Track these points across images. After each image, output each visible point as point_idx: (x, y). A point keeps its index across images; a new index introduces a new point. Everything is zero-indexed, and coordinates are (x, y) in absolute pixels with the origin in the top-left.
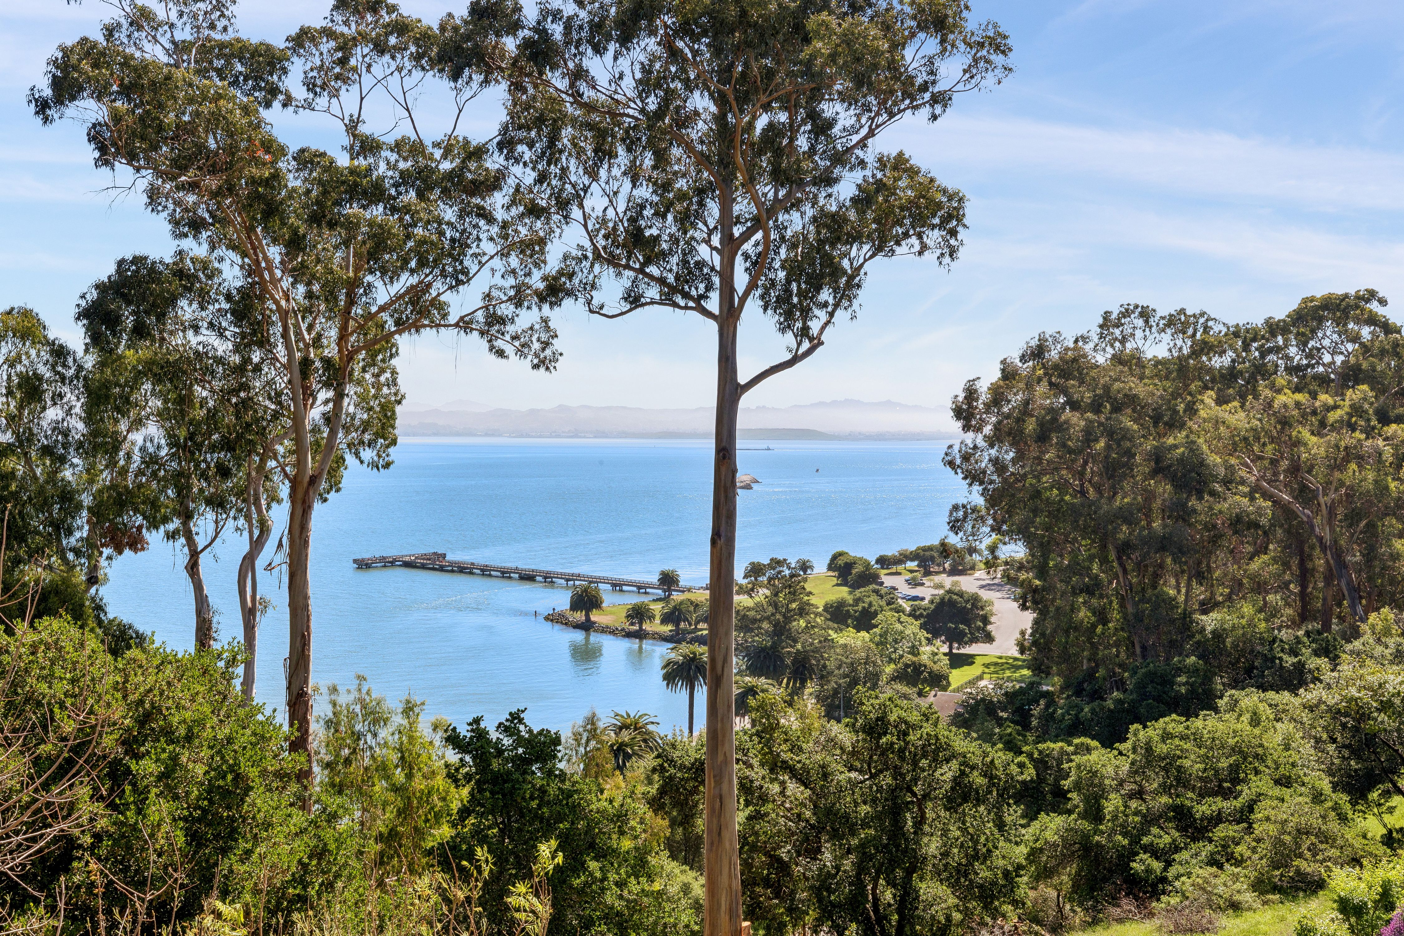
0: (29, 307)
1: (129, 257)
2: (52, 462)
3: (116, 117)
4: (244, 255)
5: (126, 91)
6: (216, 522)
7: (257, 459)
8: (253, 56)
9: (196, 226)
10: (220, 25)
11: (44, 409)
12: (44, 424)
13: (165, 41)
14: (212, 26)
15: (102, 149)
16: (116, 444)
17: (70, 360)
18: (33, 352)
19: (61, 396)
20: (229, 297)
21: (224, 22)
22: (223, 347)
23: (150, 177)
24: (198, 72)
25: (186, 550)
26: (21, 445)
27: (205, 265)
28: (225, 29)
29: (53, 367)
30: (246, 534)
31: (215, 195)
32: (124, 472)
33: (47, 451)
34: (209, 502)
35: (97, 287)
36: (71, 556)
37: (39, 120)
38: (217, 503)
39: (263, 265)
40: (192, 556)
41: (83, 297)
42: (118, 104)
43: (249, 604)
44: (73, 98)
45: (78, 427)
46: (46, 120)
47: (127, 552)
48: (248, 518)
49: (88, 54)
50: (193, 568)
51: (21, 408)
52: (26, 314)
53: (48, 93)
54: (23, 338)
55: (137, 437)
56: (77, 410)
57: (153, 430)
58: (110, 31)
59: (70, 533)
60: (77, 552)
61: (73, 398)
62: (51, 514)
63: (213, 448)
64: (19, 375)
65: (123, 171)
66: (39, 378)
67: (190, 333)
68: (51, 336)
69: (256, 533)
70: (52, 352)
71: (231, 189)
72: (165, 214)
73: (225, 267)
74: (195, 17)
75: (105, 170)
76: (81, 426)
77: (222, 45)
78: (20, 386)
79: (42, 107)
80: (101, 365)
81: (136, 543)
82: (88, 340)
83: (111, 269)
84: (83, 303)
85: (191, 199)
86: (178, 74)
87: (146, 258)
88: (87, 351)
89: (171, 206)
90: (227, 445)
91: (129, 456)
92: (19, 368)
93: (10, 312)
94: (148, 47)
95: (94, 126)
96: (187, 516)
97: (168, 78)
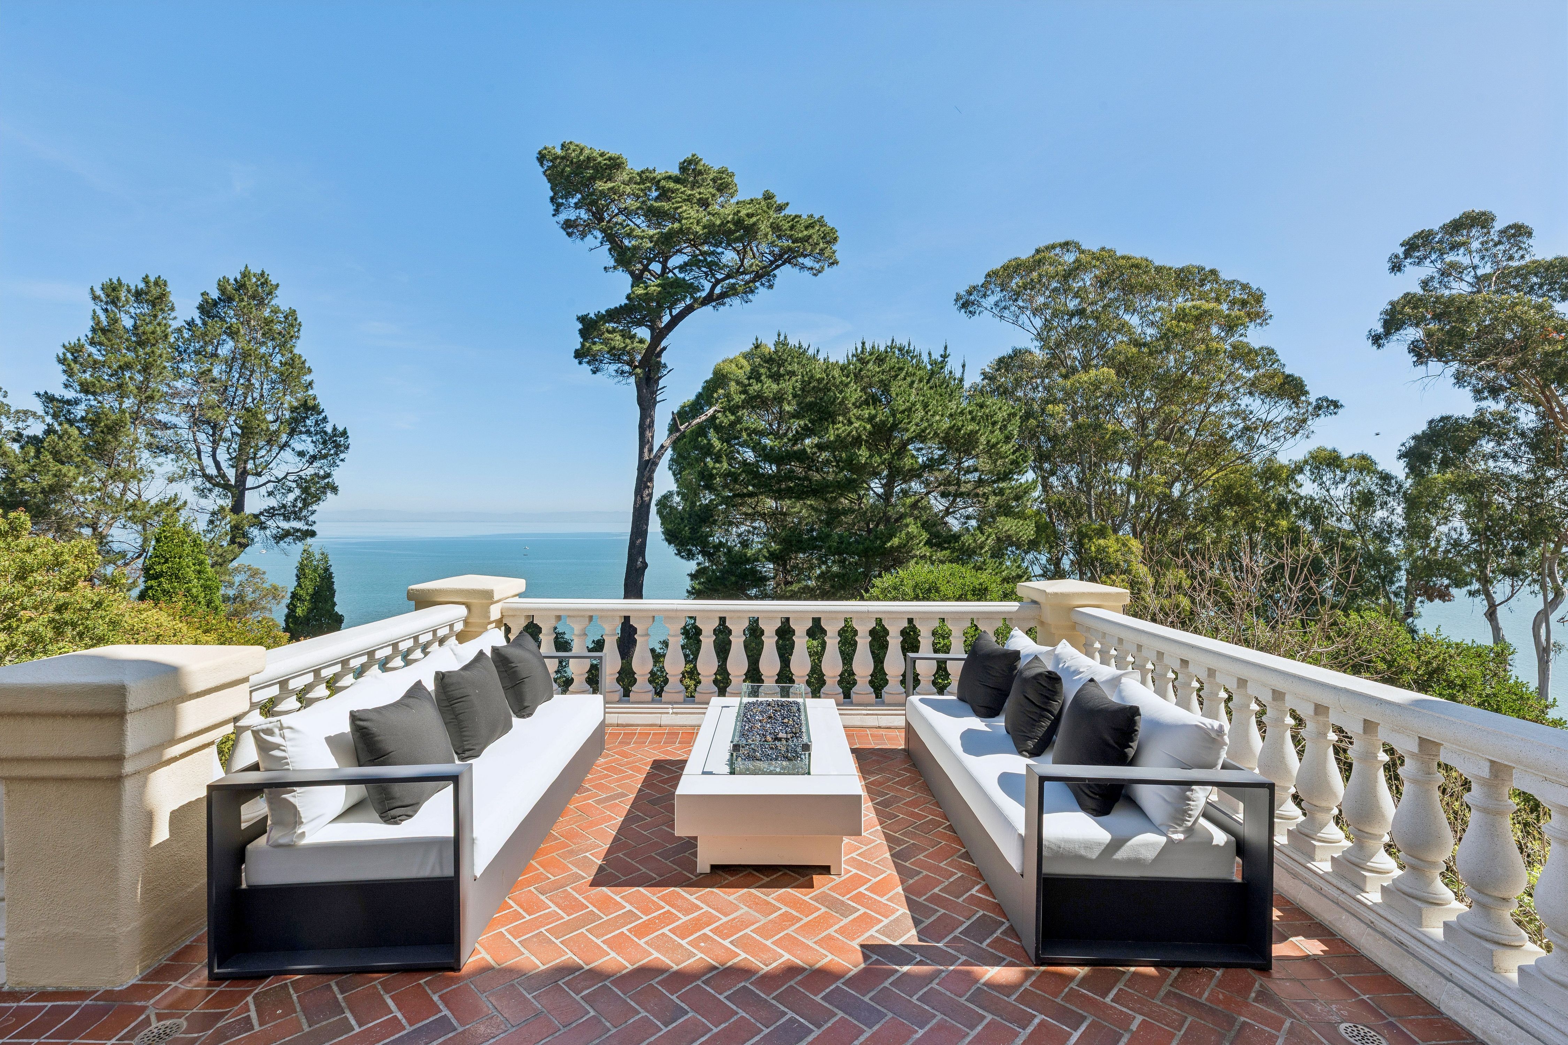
0: (1365, 452)
1: (1437, 417)
2: (1381, 542)
3: (1429, 335)
4: (1537, 405)
5: (1437, 317)
6: (1512, 586)
7: (1552, 545)
8: (1547, 269)
9: (1495, 391)
10: (1517, 256)
11: (1375, 511)
12: (1375, 520)
13: (1469, 279)
14: (1511, 258)
15: (1419, 355)
16: (1428, 530)
17: (1393, 482)
18: (1368, 479)
19: (1386, 503)
20: (1523, 435)
21: (1521, 252)
22: (1521, 469)
23: (1457, 366)
24: (1496, 292)
25: (1485, 602)
26: (1359, 531)
27: (1502, 416)
28: (1522, 257)
29: (1382, 487)
30: (1541, 597)
31: (1512, 369)
32: (1434, 551)
33: (1377, 535)
34: (1505, 572)
35: (1415, 438)
36: (1392, 596)
37: (1375, 347)
38: (1513, 573)
39: (1557, 410)
40: (1490, 607)
41: (1403, 445)
42: (1431, 326)
43: (1544, 643)
44: (1398, 329)
45: (1400, 522)
46: (1379, 346)
47: (1437, 601)
48: (1543, 587)
49: (1409, 302)
50: (1491, 615)
51: (1359, 510)
52: (1364, 457)
53: (1381, 330)
54: (1361, 472)
55: (1444, 529)
56: (1399, 510)
57: (1457, 522)
58: (1425, 284)
59: (1392, 583)
60: (1397, 595)
61: (1395, 504)
62: (1379, 572)
63: (1509, 536)
64: (1359, 492)
65: (1435, 366)
66: (1371, 493)
67: (1491, 463)
68: (1380, 469)
69: (1551, 596)
70: (1381, 478)
71: (1524, 364)
72: (1468, 388)
73: (1521, 415)
74: (1495, 256)
75: (1422, 368)
76: (1400, 521)
77: (1518, 269)
78: (1358, 498)
79: (1377, 340)
80: (1417, 484)
81: (1444, 595)
82: (1407, 470)
83: (1424, 427)
84: (1403, 449)
85: (1492, 374)
86: (1479, 297)
87: (1451, 417)
88: (1407, 478)
89: (1474, 381)
90: (1523, 535)
91: (1438, 540)
92: (1358, 488)
93: (1352, 457)
94: (1454, 284)
95: (1413, 342)
96: (1486, 581)
97: (1471, 302)
